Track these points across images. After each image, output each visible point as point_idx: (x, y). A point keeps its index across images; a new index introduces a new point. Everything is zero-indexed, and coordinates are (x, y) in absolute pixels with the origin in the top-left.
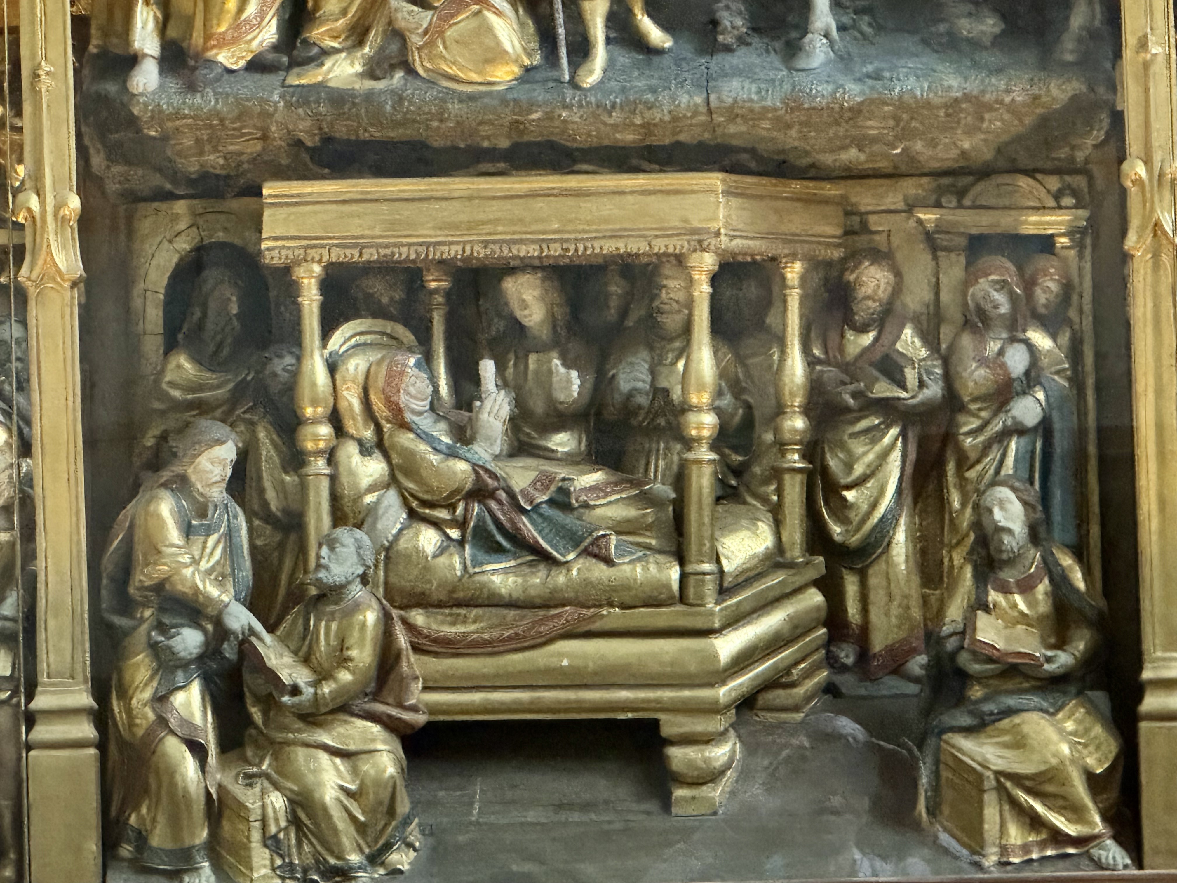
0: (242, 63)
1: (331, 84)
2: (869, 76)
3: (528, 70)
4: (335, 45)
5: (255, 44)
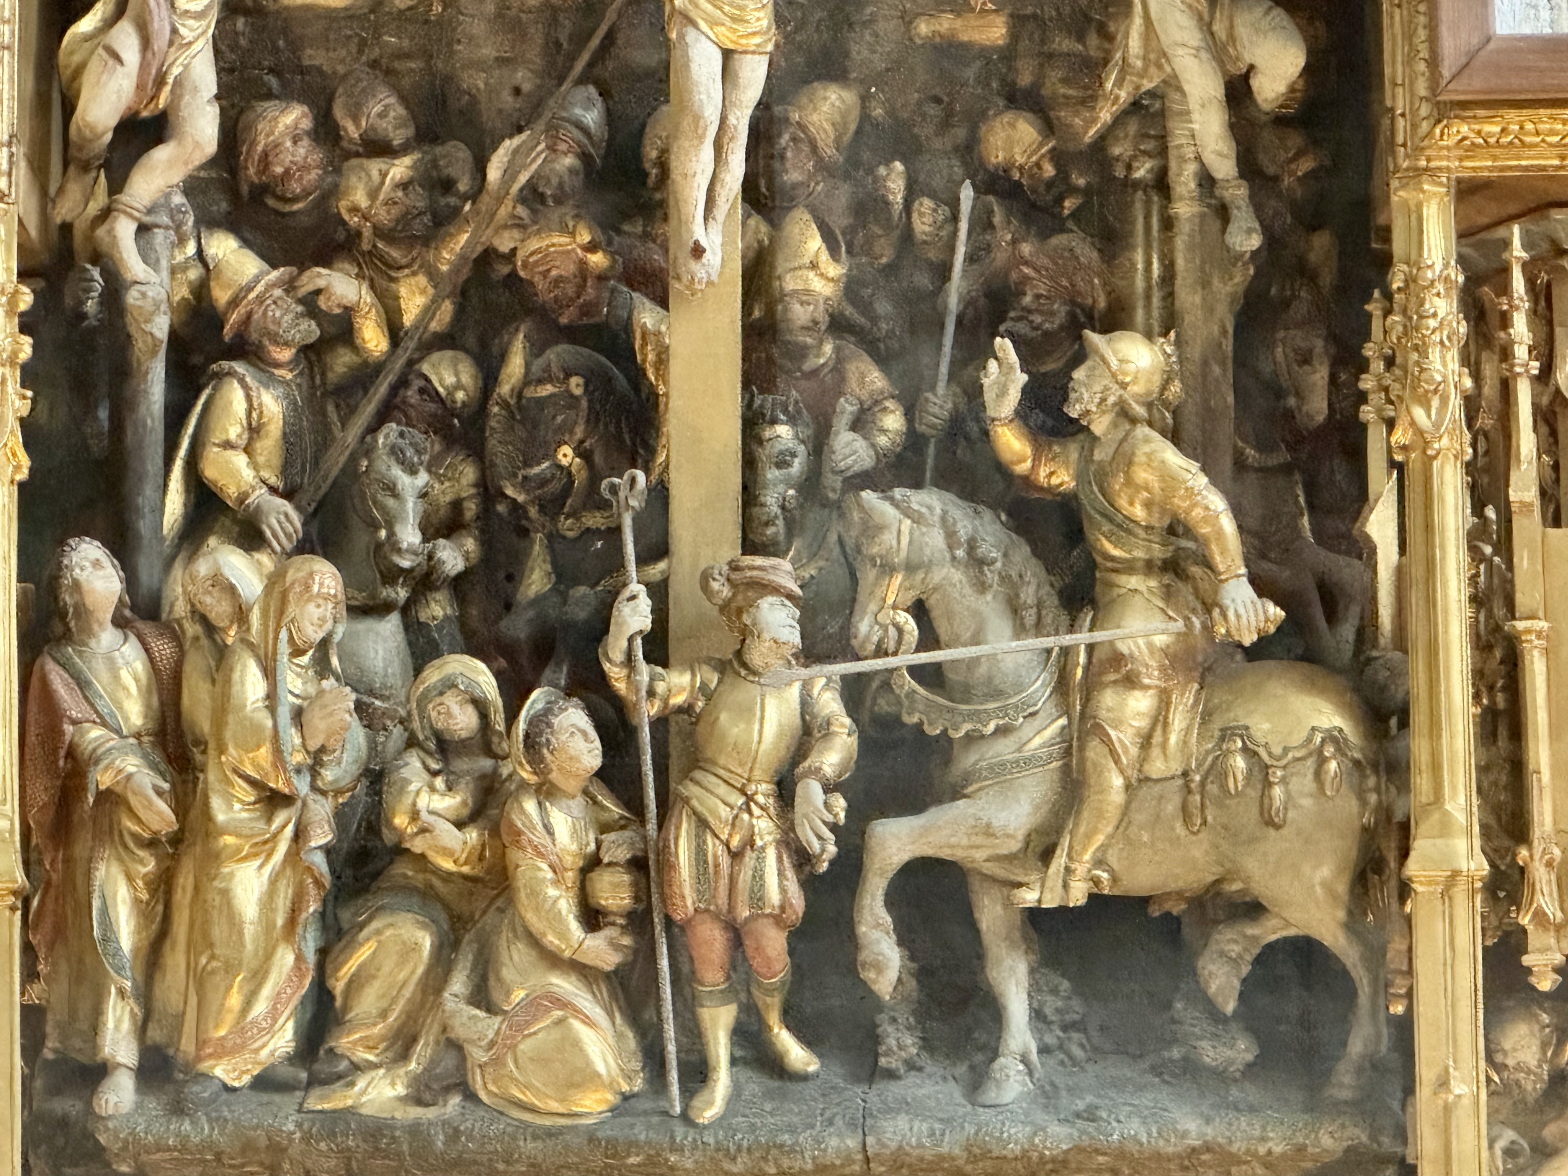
0: (246, 1079)
1: (364, 1111)
2: (1078, 1115)
3: (626, 1097)
4: (371, 1058)
5: (264, 1053)
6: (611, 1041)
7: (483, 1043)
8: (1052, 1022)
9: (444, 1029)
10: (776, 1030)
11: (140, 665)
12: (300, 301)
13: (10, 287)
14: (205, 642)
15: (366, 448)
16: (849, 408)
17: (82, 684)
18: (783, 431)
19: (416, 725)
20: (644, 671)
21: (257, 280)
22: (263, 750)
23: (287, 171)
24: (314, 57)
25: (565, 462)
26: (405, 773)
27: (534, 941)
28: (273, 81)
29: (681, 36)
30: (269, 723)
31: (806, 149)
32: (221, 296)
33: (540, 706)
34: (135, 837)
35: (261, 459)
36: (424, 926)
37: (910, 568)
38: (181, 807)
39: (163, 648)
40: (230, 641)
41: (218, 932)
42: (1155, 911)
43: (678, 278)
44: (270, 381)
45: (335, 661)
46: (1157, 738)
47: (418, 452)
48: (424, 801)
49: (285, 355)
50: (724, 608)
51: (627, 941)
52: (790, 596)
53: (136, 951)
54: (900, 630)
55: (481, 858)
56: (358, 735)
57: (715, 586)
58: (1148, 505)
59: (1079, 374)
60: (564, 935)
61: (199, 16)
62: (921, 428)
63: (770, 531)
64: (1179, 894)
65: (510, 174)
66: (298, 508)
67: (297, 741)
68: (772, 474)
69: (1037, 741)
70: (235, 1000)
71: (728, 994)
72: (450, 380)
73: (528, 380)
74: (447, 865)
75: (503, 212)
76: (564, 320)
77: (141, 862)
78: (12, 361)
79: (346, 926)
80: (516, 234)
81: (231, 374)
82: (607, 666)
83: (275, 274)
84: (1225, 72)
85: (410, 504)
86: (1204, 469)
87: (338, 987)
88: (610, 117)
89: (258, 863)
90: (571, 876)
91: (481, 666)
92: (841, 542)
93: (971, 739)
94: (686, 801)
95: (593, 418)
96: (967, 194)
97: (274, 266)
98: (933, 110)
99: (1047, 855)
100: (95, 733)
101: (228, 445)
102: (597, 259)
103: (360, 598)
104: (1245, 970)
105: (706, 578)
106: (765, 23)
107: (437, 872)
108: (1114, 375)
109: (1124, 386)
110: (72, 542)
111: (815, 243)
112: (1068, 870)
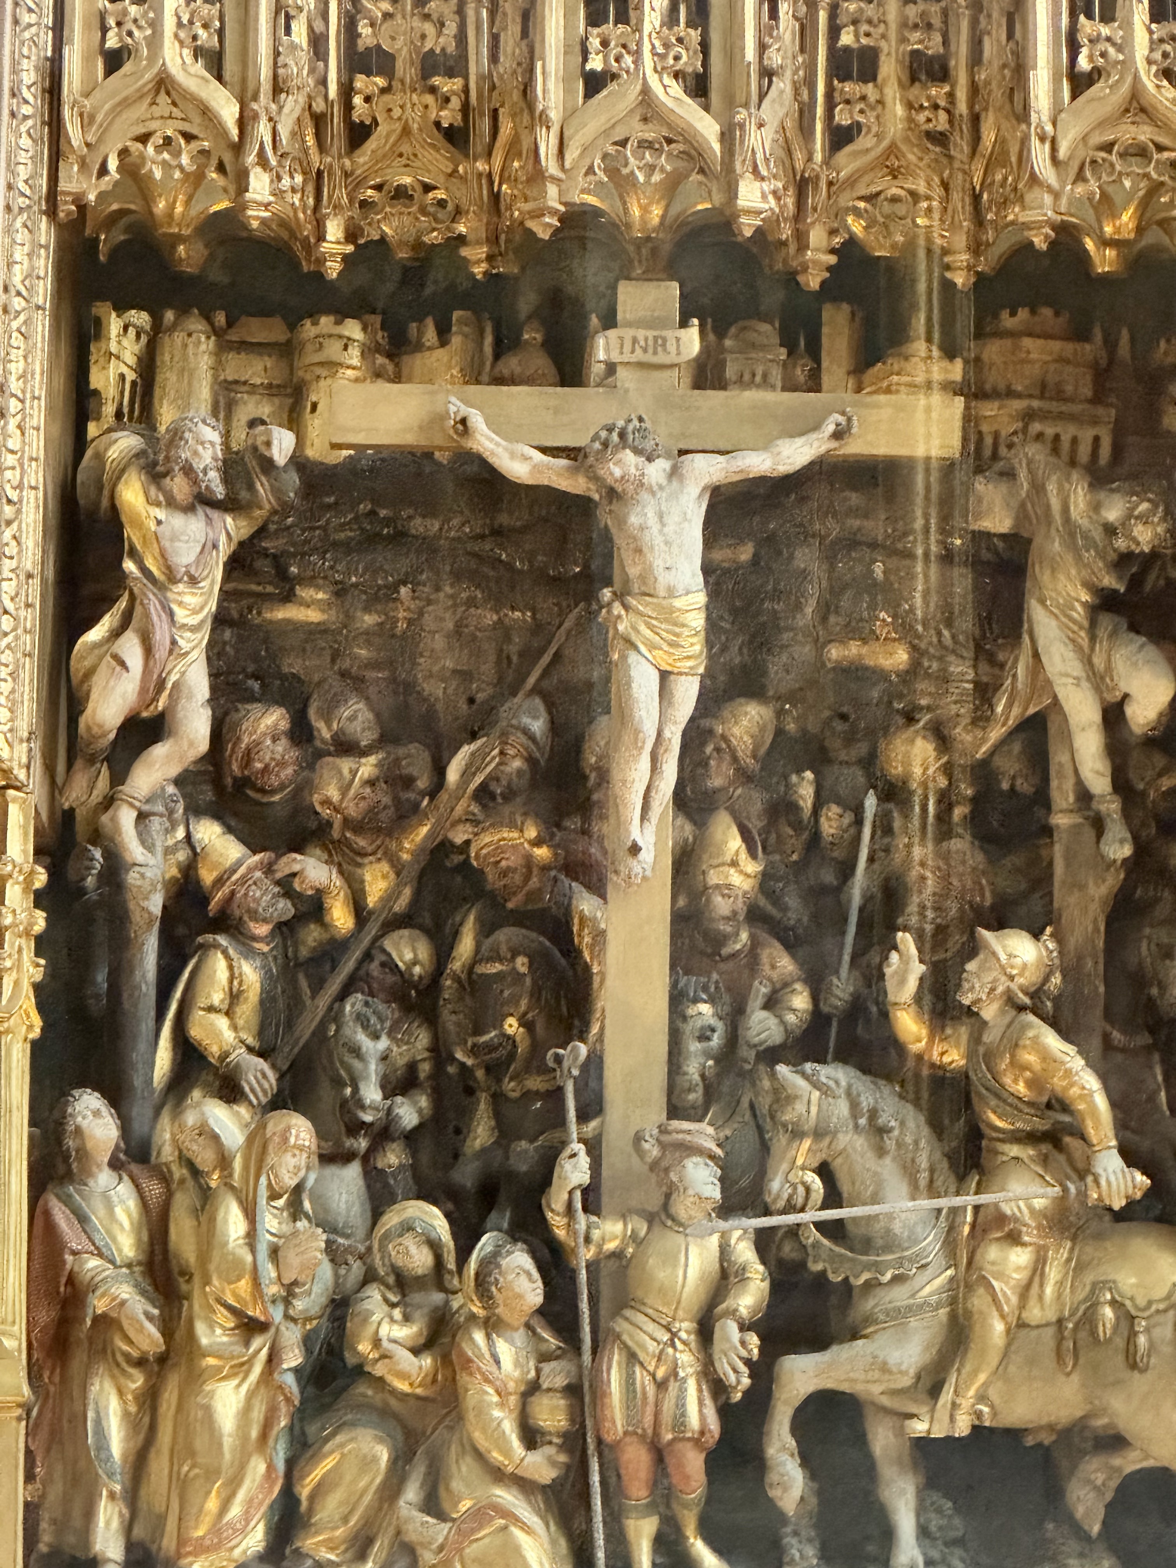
4: (334, 1557)
5: (238, 1552)
6: (547, 1546)
7: (434, 1546)
8: (935, 1539)
9: (398, 1533)
10: (692, 1540)
11: (132, 1203)
12: (278, 883)
13: (27, 868)
14: (190, 1183)
15: (334, 1015)
16: (764, 990)
17: (82, 1219)
18: (705, 1008)
19: (378, 1262)
20: (582, 1220)
21: (239, 863)
22: (243, 1282)
23: (267, 766)
24: (292, 665)
25: (510, 1031)
26: (367, 1305)
27: (480, 1456)
28: (256, 686)
29: (624, 657)
30: (249, 1258)
31: (728, 757)
32: (207, 877)
33: (489, 1249)
34: (127, 1356)
35: (241, 1022)
36: (381, 1440)
37: (818, 1134)
38: (167, 1332)
39: (154, 1189)
40: (213, 1184)
41: (200, 1443)
42: (1030, 1441)
43: (616, 872)
44: (249, 953)
45: (307, 1205)
46: (1035, 1289)
47: (381, 1020)
48: (385, 1331)
49: (262, 930)
50: (654, 1166)
51: (562, 1458)
52: (712, 1157)
53: (125, 1457)
54: (808, 1190)
55: (434, 1381)
56: (326, 1270)
57: (646, 1146)
58: (1029, 1084)
59: (971, 966)
60: (507, 1452)
61: (194, 629)
62: (825, 1009)
63: (692, 1097)
64: (1051, 1427)
65: (467, 774)
66: (273, 1066)
67: (274, 1274)
68: (694, 1046)
69: (927, 1290)
70: (212, 1504)
71: (651, 1508)
72: (409, 956)
73: (477, 958)
74: (403, 1386)
75: (459, 809)
76: (510, 905)
77: (130, 1377)
78: (27, 933)
79: (311, 1439)
80: (469, 828)
81: (216, 946)
82: (549, 1215)
83: (257, 858)
84: (1102, 700)
85: (373, 1067)
86: (1080, 1052)
87: (304, 1492)
88: (555, 727)
89: (235, 1382)
90: (513, 1400)
91: (435, 1210)
92: (752, 1106)
93: (870, 1286)
94: (618, 1336)
95: (536, 994)
96: (871, 802)
97: (255, 852)
98: (839, 726)
99: (935, 1391)
100: (93, 1263)
101: (211, 1009)
102: (542, 853)
103: (328, 1147)
104: (1109, 1496)
105: (638, 1138)
106: (697, 648)
107: (393, 1392)
108: (1003, 968)
109: (1012, 978)
110: (76, 1093)
111: (735, 843)
112: (954, 1406)
